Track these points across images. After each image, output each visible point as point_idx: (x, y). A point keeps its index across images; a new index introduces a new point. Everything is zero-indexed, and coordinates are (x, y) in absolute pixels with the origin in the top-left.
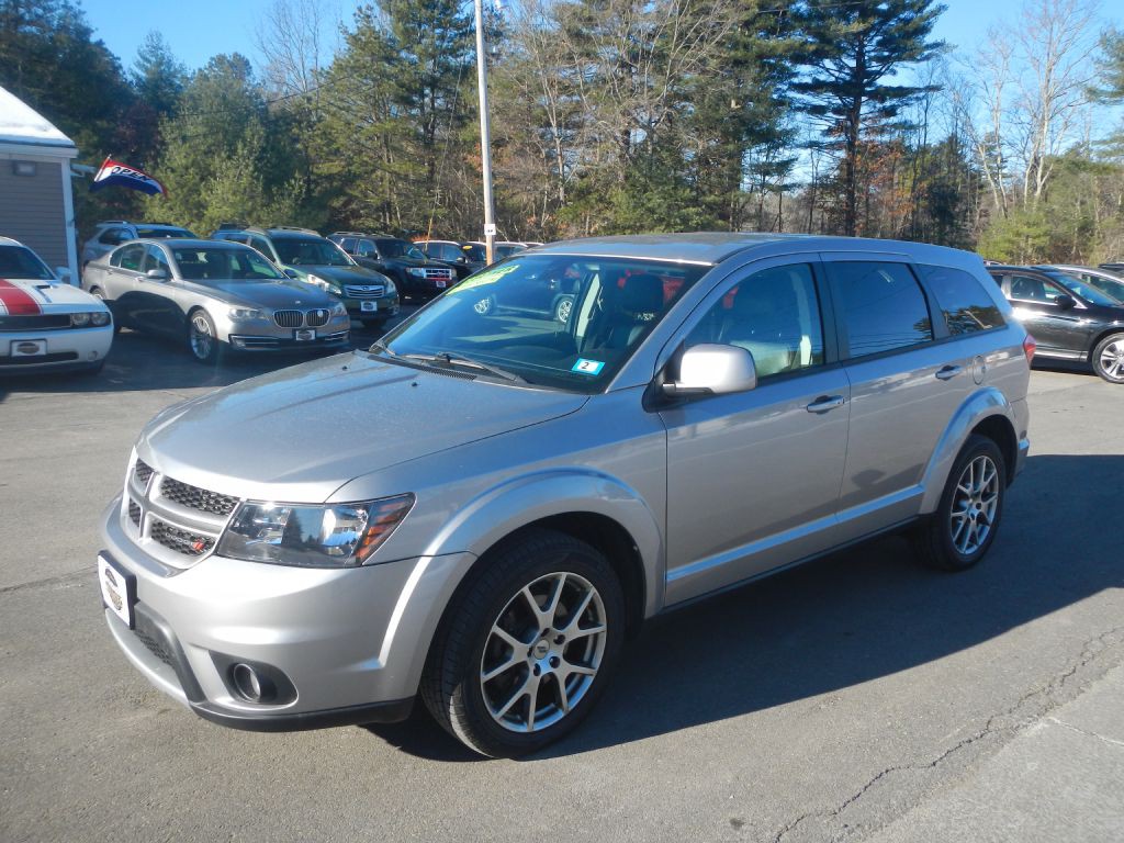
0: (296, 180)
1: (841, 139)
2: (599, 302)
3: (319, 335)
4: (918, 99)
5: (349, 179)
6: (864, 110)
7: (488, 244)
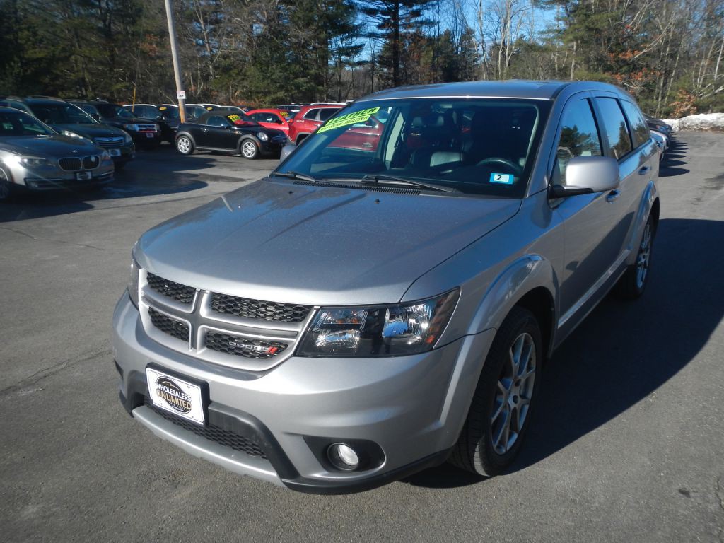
0: (14, 62)
1: (388, 32)
2: (402, 135)
3: (94, 175)
4: (433, 5)
5: (52, 61)
6: (401, 12)
7: (180, 106)
